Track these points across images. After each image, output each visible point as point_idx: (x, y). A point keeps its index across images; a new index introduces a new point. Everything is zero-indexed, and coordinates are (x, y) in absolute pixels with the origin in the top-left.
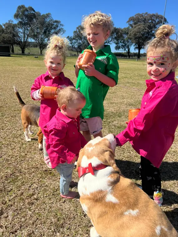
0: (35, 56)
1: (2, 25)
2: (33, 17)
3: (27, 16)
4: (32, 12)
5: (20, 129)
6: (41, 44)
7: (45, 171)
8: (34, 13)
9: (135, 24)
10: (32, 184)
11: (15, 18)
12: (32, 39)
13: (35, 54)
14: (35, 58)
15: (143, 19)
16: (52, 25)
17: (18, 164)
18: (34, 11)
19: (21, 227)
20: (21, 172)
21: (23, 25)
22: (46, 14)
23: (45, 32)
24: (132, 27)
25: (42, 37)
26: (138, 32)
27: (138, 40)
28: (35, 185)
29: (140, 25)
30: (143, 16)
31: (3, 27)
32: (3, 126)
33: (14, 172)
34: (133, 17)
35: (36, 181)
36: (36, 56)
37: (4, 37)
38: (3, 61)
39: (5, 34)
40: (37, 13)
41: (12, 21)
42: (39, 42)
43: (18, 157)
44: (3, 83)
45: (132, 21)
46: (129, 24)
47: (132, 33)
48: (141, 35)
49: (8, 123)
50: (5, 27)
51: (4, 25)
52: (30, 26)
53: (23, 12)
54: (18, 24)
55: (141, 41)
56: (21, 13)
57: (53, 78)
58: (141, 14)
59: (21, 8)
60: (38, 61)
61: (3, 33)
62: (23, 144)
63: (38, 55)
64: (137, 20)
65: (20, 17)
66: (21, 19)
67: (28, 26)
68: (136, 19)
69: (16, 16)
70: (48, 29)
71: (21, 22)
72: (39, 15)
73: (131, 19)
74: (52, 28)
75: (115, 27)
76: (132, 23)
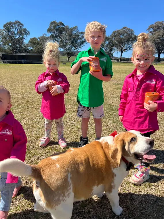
0: (62, 63)
1: (37, 38)
2: (62, 30)
3: (57, 30)
4: (62, 26)
5: (40, 118)
6: (69, 52)
7: (52, 148)
8: (64, 27)
9: (155, 31)
10: (40, 156)
11: (48, 32)
12: (61, 48)
13: (64, 61)
14: (63, 65)
15: (163, 26)
16: (79, 36)
17: (33, 142)
18: (63, 25)
19: (26, 183)
20: (34, 148)
21: (54, 37)
22: (74, 27)
23: (72, 43)
24: (152, 34)
25: (70, 46)
26: (157, 39)
27: (158, 46)
28: (42, 157)
29: (159, 32)
30: (162, 24)
31: (38, 40)
32: (27, 116)
33: (29, 147)
34: (153, 25)
35: (44, 154)
36: (64, 63)
37: (38, 48)
38: (36, 67)
39: (40, 45)
40: (66, 27)
41: (46, 35)
42: (67, 51)
43: (34, 137)
44: (33, 85)
45: (152, 28)
46: (149, 31)
47: (152, 40)
48: (161, 41)
49: (31, 113)
50: (39, 39)
51: (39, 38)
52: (60, 38)
53: (55, 27)
54: (50, 37)
55: (161, 46)
56: (53, 28)
57: (51, 74)
58: (161, 22)
59: (53, 23)
60: (65, 66)
61: (38, 45)
62: (39, 129)
63: (65, 62)
64: (157, 28)
65: (52, 31)
66: (53, 32)
67: (59, 38)
68: (155, 27)
69: (49, 30)
70: (75, 40)
71: (52, 35)
72: (68, 28)
73: (151, 27)
74: (78, 38)
75: (136, 35)
76: (152, 30)
